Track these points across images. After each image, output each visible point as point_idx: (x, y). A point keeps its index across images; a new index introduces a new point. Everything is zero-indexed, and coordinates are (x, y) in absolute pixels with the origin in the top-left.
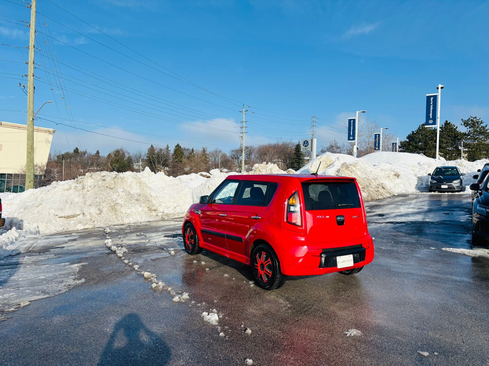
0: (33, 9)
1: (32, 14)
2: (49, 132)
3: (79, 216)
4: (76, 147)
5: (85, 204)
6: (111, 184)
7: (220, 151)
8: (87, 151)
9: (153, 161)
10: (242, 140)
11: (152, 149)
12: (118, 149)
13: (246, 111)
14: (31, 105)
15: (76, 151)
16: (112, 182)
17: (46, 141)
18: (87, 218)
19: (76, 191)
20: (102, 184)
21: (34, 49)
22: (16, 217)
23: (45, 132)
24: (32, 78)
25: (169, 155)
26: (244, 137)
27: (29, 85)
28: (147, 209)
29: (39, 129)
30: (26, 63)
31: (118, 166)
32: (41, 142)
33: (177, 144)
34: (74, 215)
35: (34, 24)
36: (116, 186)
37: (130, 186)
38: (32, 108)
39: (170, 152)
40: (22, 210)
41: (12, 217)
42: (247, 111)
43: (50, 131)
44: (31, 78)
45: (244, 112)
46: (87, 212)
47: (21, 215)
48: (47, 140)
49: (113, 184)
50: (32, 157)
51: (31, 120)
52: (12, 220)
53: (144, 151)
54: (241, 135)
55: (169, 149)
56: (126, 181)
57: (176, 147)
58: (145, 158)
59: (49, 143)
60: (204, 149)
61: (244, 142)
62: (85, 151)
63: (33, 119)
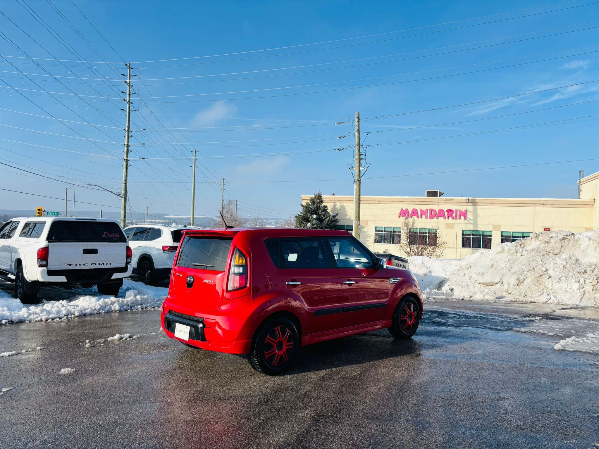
3: (497, 284)
5: (509, 271)
6: (555, 248)
16: (559, 245)
18: (503, 288)
19: (509, 255)
20: (544, 248)
28: (592, 287)
34: (492, 283)
36: (563, 251)
37: (583, 252)
46: (506, 282)
49: (558, 247)
56: (580, 245)
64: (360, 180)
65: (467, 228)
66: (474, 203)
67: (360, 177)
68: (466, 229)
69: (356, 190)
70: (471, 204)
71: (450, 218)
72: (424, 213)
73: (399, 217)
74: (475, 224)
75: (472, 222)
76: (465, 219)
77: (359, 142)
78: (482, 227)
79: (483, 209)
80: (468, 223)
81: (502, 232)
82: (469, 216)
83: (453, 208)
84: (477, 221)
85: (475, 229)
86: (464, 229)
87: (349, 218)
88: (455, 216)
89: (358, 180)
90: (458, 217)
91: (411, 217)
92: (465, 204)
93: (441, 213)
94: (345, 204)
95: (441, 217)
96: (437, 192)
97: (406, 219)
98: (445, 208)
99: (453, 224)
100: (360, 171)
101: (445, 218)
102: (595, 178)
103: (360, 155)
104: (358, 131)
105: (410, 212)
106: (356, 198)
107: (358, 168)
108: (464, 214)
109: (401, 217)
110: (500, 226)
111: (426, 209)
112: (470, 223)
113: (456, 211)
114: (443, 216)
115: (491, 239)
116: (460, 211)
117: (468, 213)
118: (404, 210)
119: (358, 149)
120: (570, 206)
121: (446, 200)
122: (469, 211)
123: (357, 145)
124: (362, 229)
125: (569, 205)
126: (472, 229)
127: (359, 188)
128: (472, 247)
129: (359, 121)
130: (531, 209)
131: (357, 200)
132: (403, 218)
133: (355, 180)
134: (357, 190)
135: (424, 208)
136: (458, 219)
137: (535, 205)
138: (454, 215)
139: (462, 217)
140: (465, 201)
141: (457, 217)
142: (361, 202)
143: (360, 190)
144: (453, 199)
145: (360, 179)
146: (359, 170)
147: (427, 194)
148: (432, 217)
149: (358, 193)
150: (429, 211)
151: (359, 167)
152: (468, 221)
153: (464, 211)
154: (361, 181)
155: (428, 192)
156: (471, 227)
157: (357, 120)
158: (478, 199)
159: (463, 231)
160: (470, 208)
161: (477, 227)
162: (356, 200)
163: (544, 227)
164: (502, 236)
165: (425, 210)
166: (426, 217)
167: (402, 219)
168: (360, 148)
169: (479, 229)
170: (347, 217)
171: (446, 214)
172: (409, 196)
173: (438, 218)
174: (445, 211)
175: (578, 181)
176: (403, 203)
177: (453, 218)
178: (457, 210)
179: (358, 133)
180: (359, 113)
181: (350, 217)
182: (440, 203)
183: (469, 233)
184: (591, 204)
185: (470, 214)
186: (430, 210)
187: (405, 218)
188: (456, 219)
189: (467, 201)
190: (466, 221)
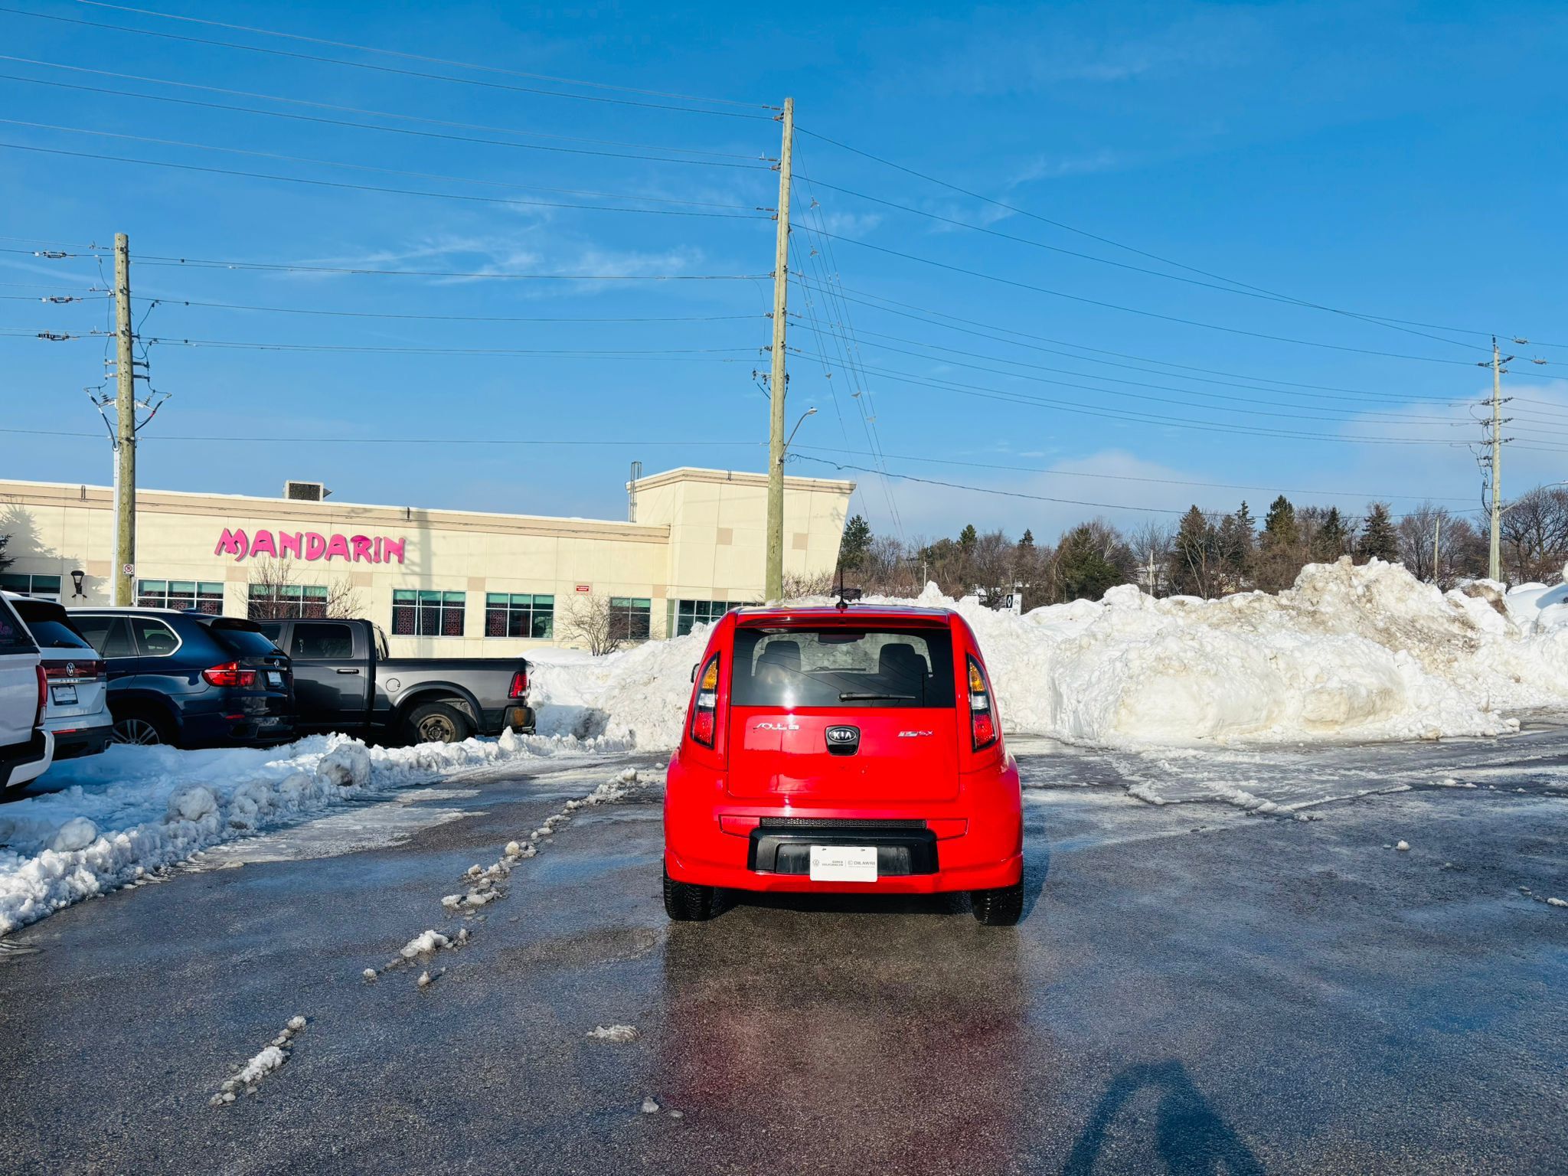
0: (785, 171)
1: (781, 185)
2: (841, 489)
4: (967, 525)
7: (1441, 515)
8: (1003, 532)
9: (1192, 557)
10: (1488, 468)
11: (1194, 520)
12: (1086, 524)
13: (1504, 361)
14: (778, 426)
15: (968, 535)
17: (832, 514)
21: (784, 276)
22: (600, 707)
23: (830, 490)
24: (780, 352)
25: (1250, 535)
26: (1497, 456)
27: (773, 373)
29: (815, 484)
30: (769, 316)
31: (1082, 577)
32: (821, 517)
33: (1276, 499)
35: (785, 209)
38: (778, 432)
39: (1251, 526)
40: (616, 692)
41: (595, 707)
42: (1509, 359)
43: (842, 486)
44: (777, 354)
45: (1496, 363)
47: (611, 702)
48: (835, 513)
50: (778, 559)
51: (778, 462)
52: (591, 715)
53: (1169, 527)
54: (1486, 451)
55: (1248, 516)
57: (1274, 507)
58: (1172, 548)
59: (840, 519)
60: (1377, 508)
61: (1497, 475)
62: (996, 533)
63: (781, 461)
64: (134, 441)
65: (406, 585)
66: (423, 522)
67: (134, 430)
68: (404, 587)
69: (122, 468)
70: (414, 524)
71: (362, 558)
72: (291, 543)
73: (218, 552)
74: (426, 575)
75: (417, 569)
76: (401, 561)
77: (129, 324)
78: (442, 583)
79: (444, 537)
80: (408, 571)
81: (488, 595)
82: (412, 554)
83: (370, 532)
84: (430, 568)
85: (426, 588)
86: (397, 587)
87: (45, 551)
88: (376, 553)
89: (128, 439)
90: (382, 557)
91: (254, 554)
92: (401, 523)
93: (338, 546)
94: (28, 509)
95: (339, 556)
96: (318, 487)
97: (238, 560)
98: (349, 532)
99: (371, 574)
100: (133, 411)
101: (348, 559)
102: (672, 481)
103: (132, 364)
104: (125, 292)
105: (251, 539)
106: (121, 494)
107: (126, 403)
108: (398, 550)
109: (224, 553)
110: (483, 580)
111: (297, 534)
112: (414, 573)
113: (378, 540)
114: (345, 553)
115: (462, 612)
116: (389, 542)
117: (408, 547)
118: (233, 533)
119: (127, 345)
120: (625, 538)
121: (353, 510)
122: (411, 543)
123: (123, 332)
124: (94, 588)
125: (624, 535)
126: (418, 587)
127: (131, 464)
128: (418, 633)
129: (128, 262)
130: (549, 543)
131: (125, 499)
132: (230, 555)
133: (117, 440)
134: (124, 468)
135: (292, 529)
136: (383, 562)
137: (559, 532)
138: (372, 551)
139: (394, 558)
140: (399, 516)
141: (379, 557)
142: (137, 507)
143: (133, 471)
144: (370, 510)
145: (134, 436)
146: (130, 408)
147: (290, 491)
148: (312, 556)
149: (128, 480)
150: (304, 540)
151: (129, 398)
152: (407, 568)
153: (397, 541)
154: (138, 444)
155: (292, 486)
156: (415, 583)
157: (119, 256)
158: (432, 512)
159: (395, 592)
160: (412, 533)
161: (430, 581)
162: (121, 499)
163: (575, 583)
164: (488, 605)
165: (293, 535)
166: (298, 556)
167: (228, 559)
168: (131, 342)
169: (435, 588)
170: (38, 550)
171: (351, 547)
172: (245, 495)
173: (329, 559)
174: (349, 539)
175: (629, 483)
176: (228, 512)
177: (370, 560)
178: (381, 540)
179: (125, 297)
180: (127, 237)
181: (50, 551)
182: (334, 519)
183: (409, 596)
184: (661, 535)
185: (414, 550)
186: (307, 534)
187: (238, 556)
188: (378, 561)
189: (406, 517)
190: (401, 565)
